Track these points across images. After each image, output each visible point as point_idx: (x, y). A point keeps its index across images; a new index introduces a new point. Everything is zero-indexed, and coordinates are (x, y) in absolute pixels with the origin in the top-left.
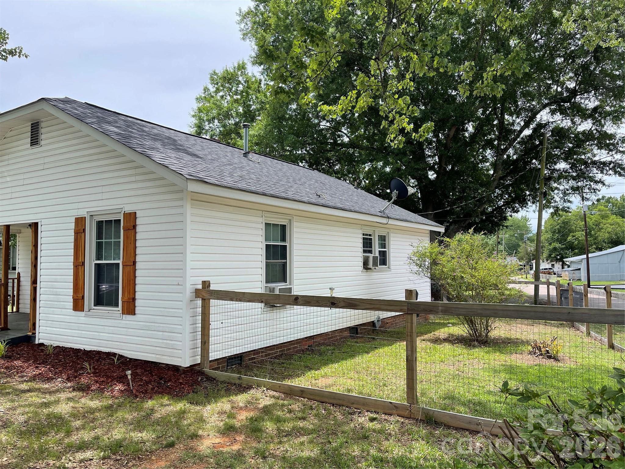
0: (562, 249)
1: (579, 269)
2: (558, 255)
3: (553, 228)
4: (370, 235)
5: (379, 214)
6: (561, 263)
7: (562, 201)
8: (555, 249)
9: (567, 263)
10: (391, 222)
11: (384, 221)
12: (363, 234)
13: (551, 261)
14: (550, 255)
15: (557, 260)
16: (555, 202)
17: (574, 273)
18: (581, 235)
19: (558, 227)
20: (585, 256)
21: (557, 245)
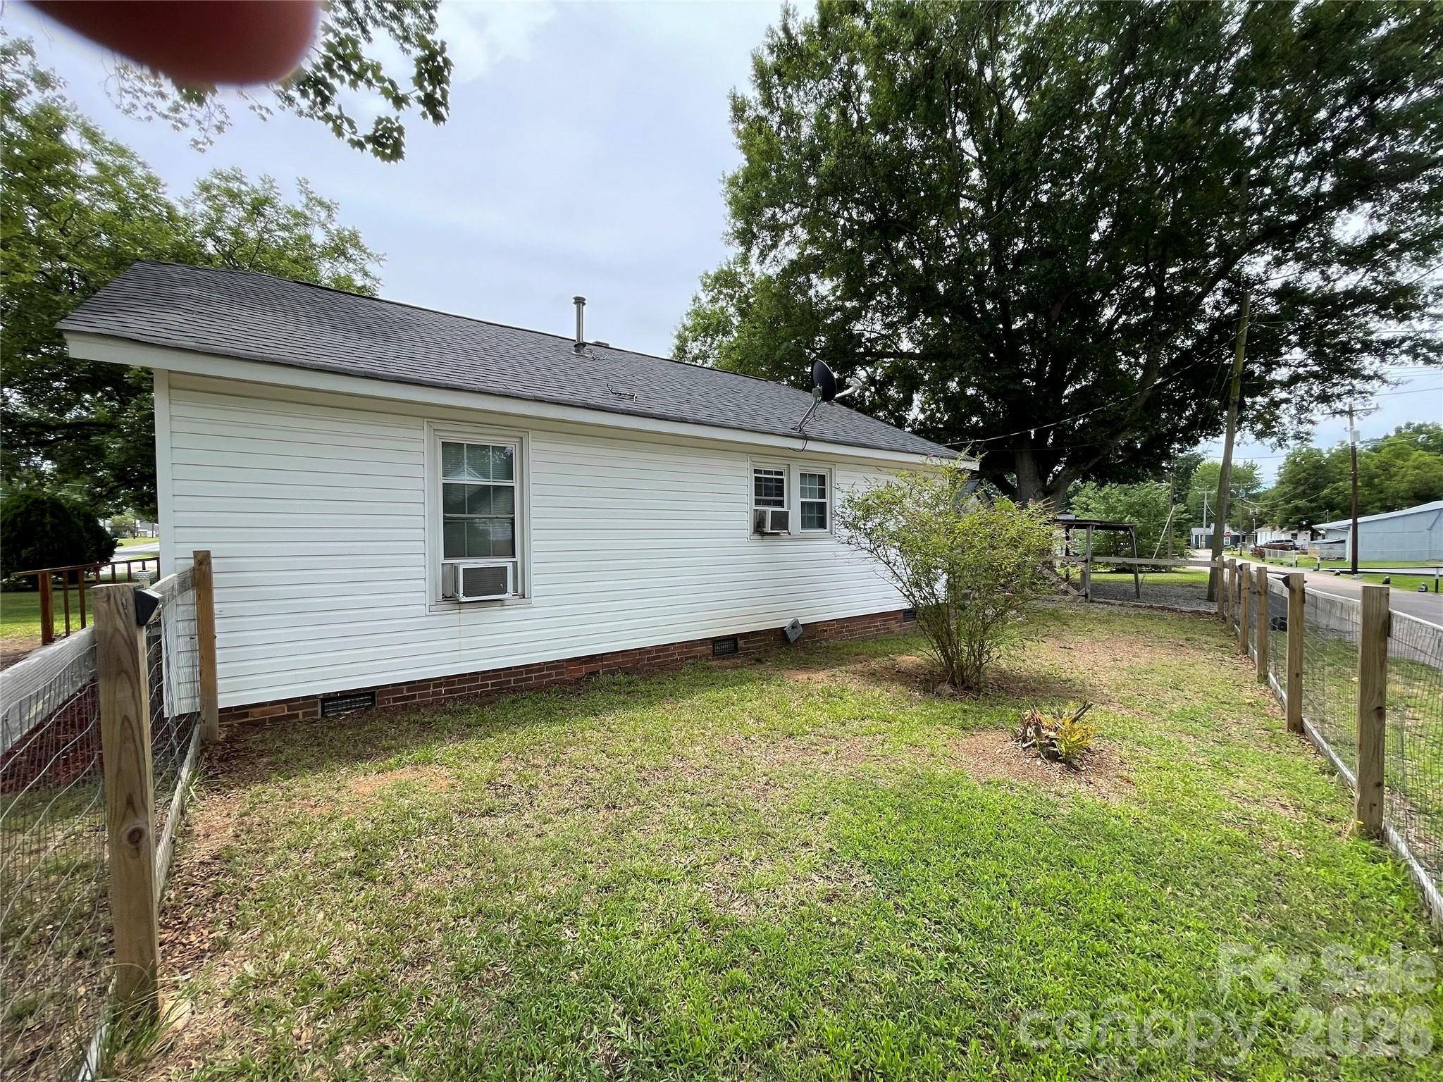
0: (1312, 509)
1: (1343, 542)
2: (1303, 519)
3: (1294, 476)
4: (781, 473)
5: (794, 433)
6: (1310, 532)
7: (1295, 422)
8: (1297, 509)
9: (1322, 532)
10: (811, 446)
11: (798, 444)
12: (756, 471)
13: (1290, 529)
14: (1287, 520)
15: (1301, 528)
16: (1282, 424)
17: (1331, 548)
18: (1346, 485)
19: (1303, 475)
20: (1350, 521)
21: (1301, 503)
